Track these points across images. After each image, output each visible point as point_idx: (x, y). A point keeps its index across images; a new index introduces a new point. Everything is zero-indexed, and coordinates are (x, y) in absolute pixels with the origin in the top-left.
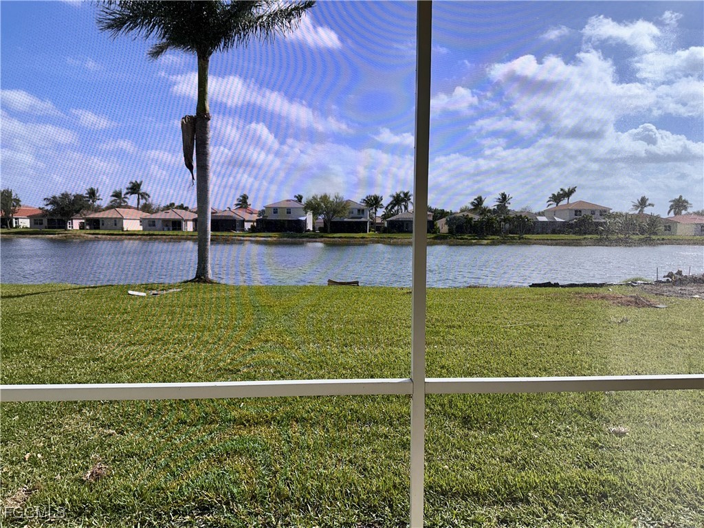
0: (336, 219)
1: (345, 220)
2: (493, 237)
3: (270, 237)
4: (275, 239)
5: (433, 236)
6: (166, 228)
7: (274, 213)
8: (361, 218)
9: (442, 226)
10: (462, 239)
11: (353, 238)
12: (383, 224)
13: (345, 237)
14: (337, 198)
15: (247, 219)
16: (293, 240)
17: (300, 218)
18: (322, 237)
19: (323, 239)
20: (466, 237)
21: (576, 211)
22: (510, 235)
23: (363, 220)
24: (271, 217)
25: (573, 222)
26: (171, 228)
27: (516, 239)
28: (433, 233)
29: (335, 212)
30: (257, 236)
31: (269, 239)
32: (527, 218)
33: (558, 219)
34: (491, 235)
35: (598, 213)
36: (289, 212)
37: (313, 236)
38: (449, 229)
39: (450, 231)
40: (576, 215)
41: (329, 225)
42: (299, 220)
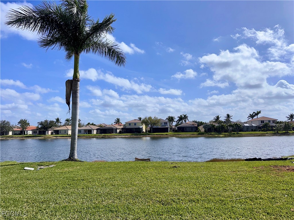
0: (155, 127)
1: (159, 127)
2: (225, 133)
3: (127, 135)
4: (129, 136)
5: (198, 133)
6: (85, 133)
7: (129, 125)
8: (166, 126)
9: (202, 129)
10: (211, 134)
11: (162, 135)
12: (176, 128)
13: (159, 135)
14: (155, 118)
15: (118, 128)
16: (137, 136)
17: (140, 127)
18: (149, 135)
19: (149, 136)
20: (212, 133)
21: (261, 121)
22: (233, 132)
23: (166, 127)
24: (128, 127)
25: (260, 126)
26: (87, 133)
27: (235, 134)
28: (197, 132)
29: (154, 124)
30: (122, 135)
31: (127, 136)
32: (239, 125)
33: (254, 125)
34: (224, 132)
35: (272, 122)
36: (135, 125)
37: (145, 135)
38: (205, 130)
39: (205, 131)
40: (262, 123)
41: (152, 129)
42: (139, 128)
